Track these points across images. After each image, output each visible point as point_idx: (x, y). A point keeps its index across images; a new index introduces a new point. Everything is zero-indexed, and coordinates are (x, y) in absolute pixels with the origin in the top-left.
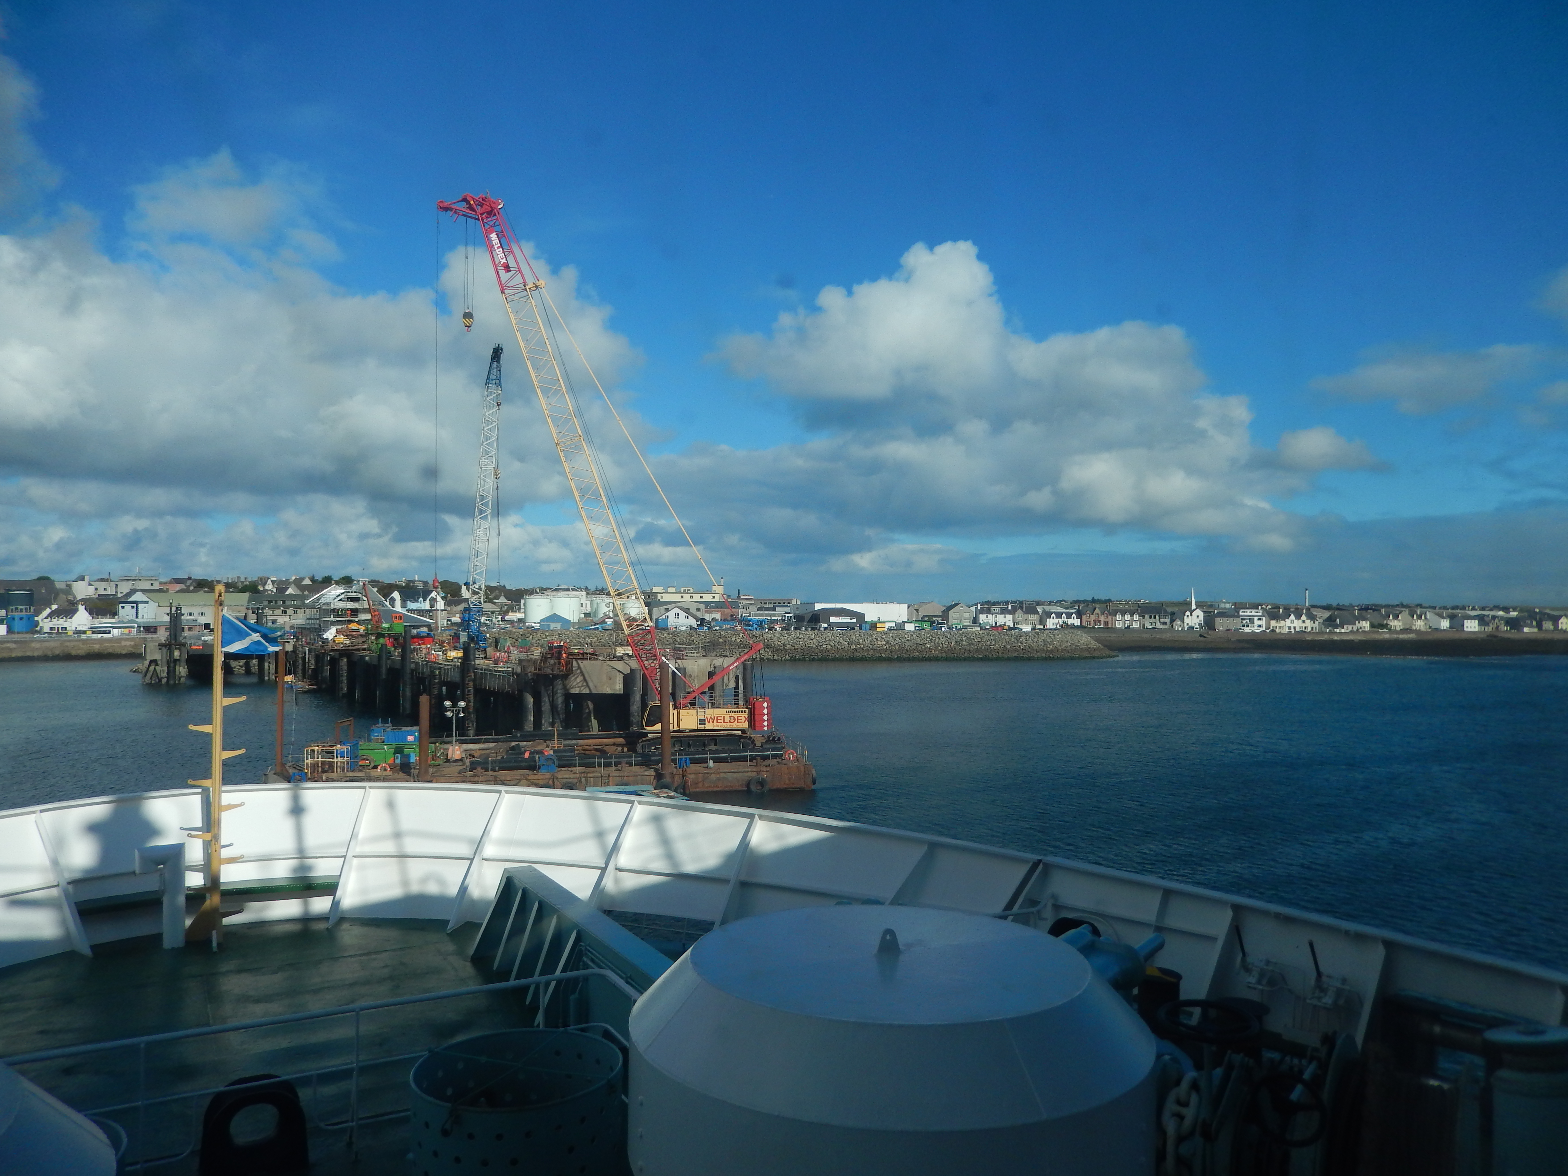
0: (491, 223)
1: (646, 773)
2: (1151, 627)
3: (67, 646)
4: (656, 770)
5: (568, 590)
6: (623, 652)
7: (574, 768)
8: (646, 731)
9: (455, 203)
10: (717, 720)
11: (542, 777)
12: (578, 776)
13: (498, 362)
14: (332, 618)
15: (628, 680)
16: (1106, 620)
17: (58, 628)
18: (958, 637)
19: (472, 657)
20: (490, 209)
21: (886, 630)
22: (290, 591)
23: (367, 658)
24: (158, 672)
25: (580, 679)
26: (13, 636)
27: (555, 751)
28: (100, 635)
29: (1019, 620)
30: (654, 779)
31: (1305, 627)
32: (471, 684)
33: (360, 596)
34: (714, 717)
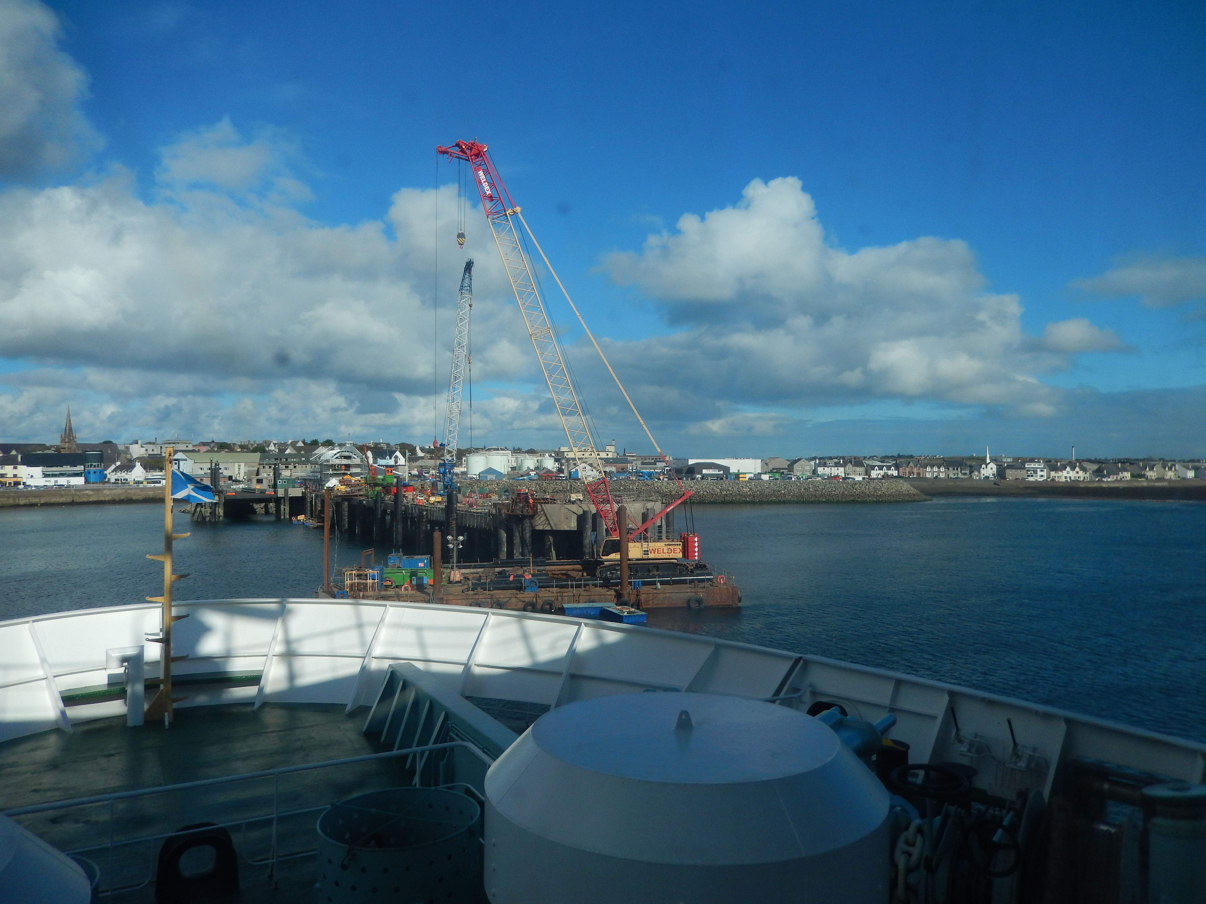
0: (478, 163)
1: (608, 593)
2: (954, 477)
3: (129, 493)
4: (616, 591)
5: (498, 449)
6: (576, 498)
7: (551, 589)
8: (602, 560)
9: (451, 147)
10: (658, 551)
11: (528, 596)
12: (555, 595)
13: (470, 273)
14: (331, 472)
15: (581, 519)
16: (919, 471)
17: (121, 479)
18: (806, 485)
19: (454, 501)
20: (477, 152)
21: (747, 479)
22: (288, 452)
23: (364, 502)
24: (203, 512)
25: (543, 518)
26: (89, 485)
27: (533, 575)
28: (153, 485)
29: (851, 471)
30: (615, 597)
31: (1079, 477)
32: (454, 522)
33: (351, 454)
34: (655, 549)
